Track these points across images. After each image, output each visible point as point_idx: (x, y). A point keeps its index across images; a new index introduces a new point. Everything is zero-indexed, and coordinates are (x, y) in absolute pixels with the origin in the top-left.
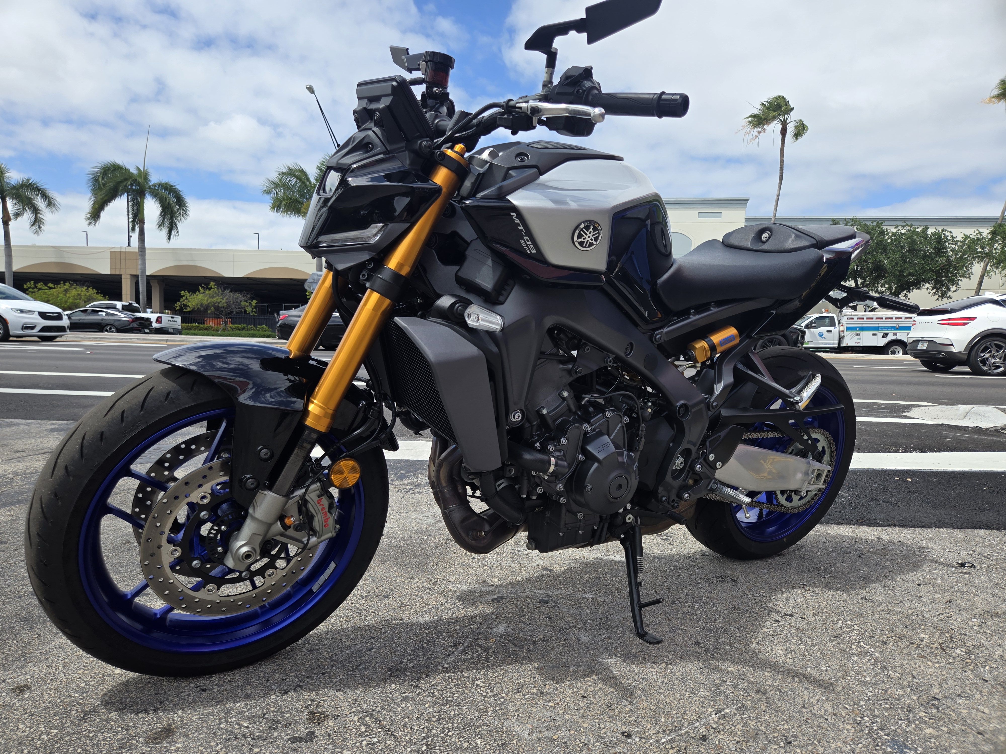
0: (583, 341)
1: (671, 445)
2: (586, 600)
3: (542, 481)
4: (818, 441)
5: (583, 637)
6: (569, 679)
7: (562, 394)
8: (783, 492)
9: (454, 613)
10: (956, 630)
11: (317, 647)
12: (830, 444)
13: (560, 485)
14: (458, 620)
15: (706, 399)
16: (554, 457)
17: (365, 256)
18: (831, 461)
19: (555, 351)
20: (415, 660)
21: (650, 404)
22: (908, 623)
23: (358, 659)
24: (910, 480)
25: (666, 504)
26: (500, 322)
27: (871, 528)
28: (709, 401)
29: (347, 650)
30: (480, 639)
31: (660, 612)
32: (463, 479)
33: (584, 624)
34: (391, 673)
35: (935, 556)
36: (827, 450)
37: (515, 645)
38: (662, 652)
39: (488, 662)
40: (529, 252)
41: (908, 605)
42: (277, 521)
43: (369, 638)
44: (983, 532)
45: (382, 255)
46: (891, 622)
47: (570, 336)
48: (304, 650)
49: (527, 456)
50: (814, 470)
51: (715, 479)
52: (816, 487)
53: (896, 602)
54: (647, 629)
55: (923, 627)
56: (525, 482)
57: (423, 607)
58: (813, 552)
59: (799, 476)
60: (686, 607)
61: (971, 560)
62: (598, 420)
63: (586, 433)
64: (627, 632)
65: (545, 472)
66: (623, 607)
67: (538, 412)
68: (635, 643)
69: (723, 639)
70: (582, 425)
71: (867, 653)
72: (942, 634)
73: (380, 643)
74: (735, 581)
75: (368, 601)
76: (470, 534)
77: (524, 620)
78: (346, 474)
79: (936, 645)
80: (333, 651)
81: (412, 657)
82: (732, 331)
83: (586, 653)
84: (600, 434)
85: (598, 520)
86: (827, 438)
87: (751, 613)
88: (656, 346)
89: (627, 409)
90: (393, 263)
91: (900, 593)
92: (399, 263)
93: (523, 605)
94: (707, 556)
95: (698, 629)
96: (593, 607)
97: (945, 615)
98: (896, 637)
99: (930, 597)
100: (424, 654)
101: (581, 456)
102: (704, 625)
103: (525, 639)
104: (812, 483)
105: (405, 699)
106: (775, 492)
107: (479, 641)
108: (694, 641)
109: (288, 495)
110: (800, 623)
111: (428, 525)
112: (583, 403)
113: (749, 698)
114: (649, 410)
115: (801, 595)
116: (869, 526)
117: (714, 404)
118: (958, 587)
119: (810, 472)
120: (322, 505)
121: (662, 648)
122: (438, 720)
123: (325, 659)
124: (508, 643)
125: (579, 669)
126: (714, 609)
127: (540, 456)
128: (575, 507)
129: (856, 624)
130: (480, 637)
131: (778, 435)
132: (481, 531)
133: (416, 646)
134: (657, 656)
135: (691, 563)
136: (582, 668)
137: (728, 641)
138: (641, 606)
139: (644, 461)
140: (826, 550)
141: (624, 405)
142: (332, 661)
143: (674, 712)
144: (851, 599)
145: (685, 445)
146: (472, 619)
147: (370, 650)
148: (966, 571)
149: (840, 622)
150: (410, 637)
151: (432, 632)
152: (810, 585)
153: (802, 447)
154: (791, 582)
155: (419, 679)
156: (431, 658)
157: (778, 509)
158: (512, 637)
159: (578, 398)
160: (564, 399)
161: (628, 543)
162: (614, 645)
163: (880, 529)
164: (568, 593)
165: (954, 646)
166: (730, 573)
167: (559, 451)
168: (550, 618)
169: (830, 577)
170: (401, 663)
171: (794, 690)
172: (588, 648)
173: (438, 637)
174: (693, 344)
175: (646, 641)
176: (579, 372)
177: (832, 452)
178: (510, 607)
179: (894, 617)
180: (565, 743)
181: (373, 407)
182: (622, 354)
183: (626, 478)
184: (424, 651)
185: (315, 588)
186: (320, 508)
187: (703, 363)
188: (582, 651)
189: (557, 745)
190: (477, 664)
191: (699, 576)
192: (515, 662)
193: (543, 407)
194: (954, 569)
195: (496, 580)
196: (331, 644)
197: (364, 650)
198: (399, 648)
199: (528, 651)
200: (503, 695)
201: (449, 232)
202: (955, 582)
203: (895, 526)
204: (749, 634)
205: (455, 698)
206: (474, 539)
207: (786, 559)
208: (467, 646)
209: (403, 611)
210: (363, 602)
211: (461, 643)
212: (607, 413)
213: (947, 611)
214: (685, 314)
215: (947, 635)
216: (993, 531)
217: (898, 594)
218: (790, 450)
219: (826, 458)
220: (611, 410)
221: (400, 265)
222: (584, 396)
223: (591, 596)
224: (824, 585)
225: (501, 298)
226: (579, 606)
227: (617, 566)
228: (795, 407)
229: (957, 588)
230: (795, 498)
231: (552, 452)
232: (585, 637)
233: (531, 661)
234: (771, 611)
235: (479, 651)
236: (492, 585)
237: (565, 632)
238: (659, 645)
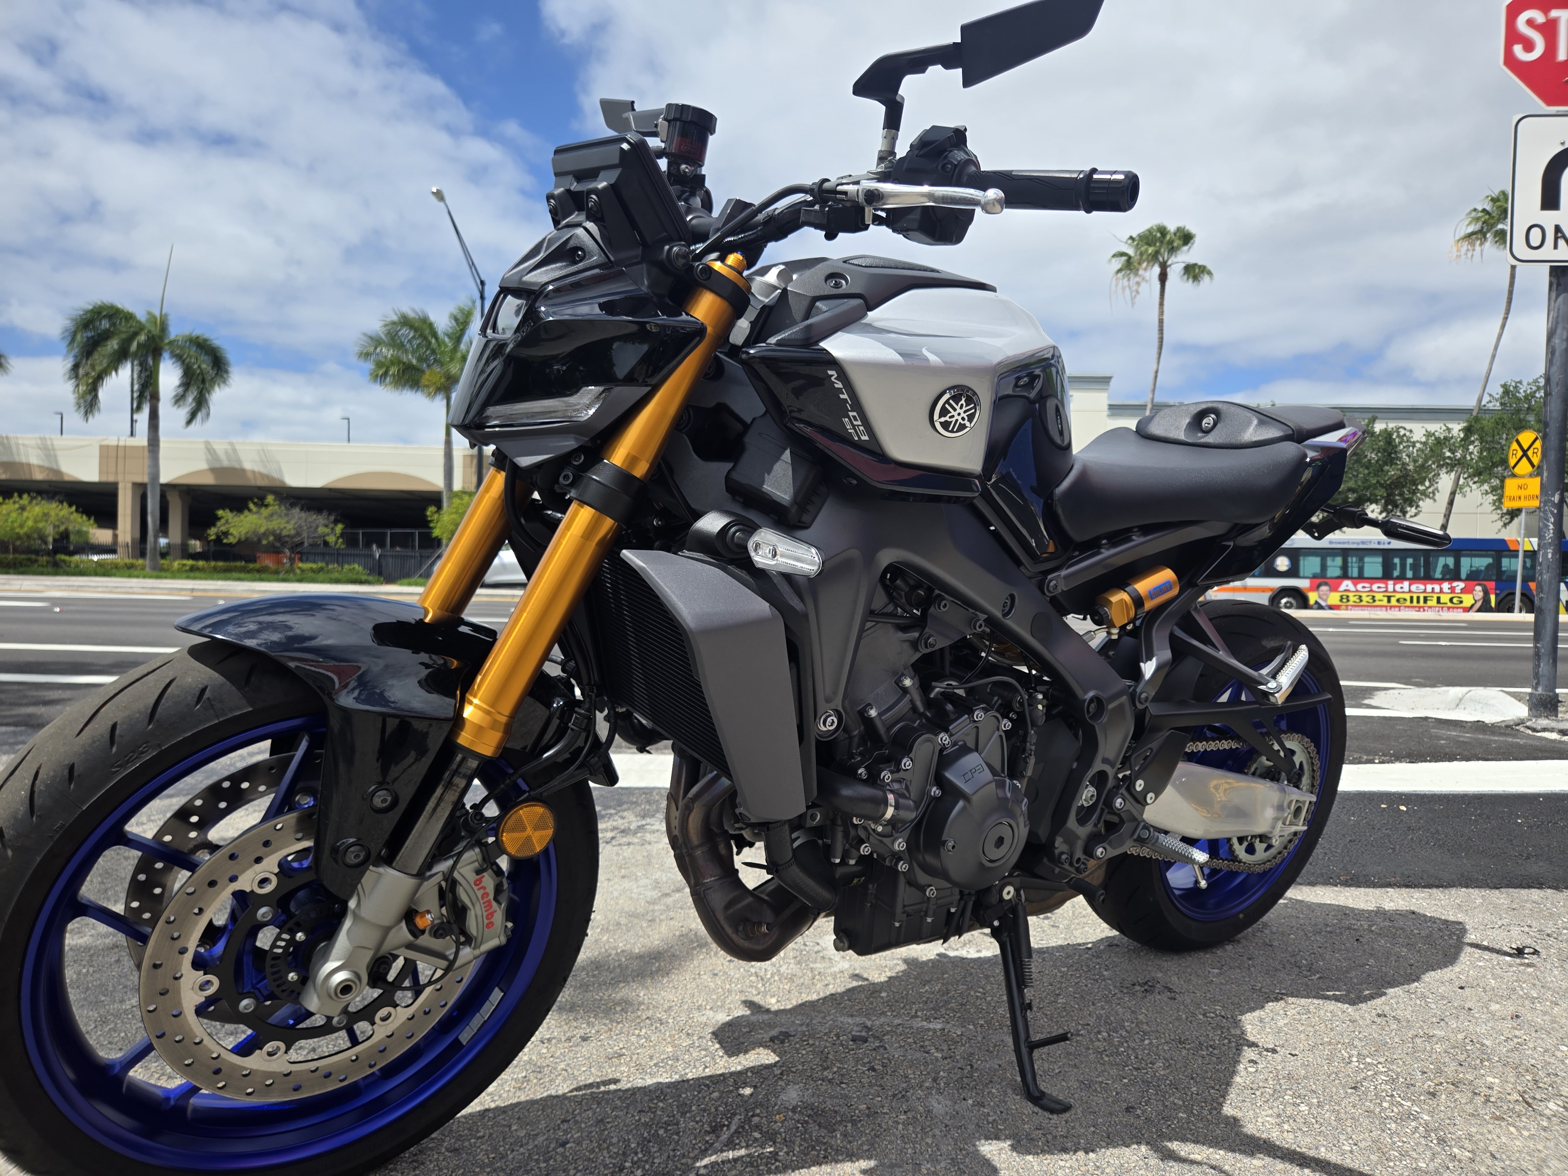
0: (937, 592)
1: (1075, 765)
2: (931, 1033)
3: (869, 834)
4: (1293, 752)
5: (936, 1105)
7: (901, 681)
8: (1241, 840)
9: (706, 1067)
10: (1540, 1067)
11: (466, 1144)
12: (1311, 758)
13: (900, 840)
14: (716, 1081)
15: (1130, 687)
16: (892, 792)
17: (570, 444)
18: (1313, 786)
19: (890, 608)
20: (646, 1161)
21: (1040, 697)
22: (1462, 1057)
23: (543, 1165)
24: (1403, 808)
25: (1066, 866)
26: (816, 559)
27: (1363, 889)
28: (1134, 690)
29: (521, 1146)
30: (758, 1115)
31: (1059, 1052)
32: (727, 831)
33: (935, 1080)
35: (1473, 937)
36: (1306, 767)
37: (820, 1125)
38: (1073, 1128)
39: (776, 1160)
40: (856, 438)
41: (1454, 1024)
42: (401, 922)
43: (559, 1122)
44: (1535, 894)
45: (599, 442)
46: (1434, 1056)
47: (912, 582)
48: (443, 1150)
49: (846, 792)
50: (1291, 802)
51: (1144, 821)
52: (1294, 829)
53: (1434, 1020)
54: (1042, 1086)
55: (1486, 1063)
56: (840, 835)
57: (651, 1058)
58: (1283, 934)
59: (1270, 813)
60: (1099, 1040)
61: (1529, 941)
62: (962, 727)
63: (943, 748)
64: (1009, 1091)
65: (877, 819)
66: (995, 1046)
67: (862, 715)
68: (1026, 1112)
69: (1171, 1099)
70: (937, 735)
71: (1409, 1116)
72: (1519, 1075)
73: (580, 1130)
74: (1170, 990)
75: (553, 1049)
76: (741, 928)
77: (830, 1077)
78: (529, 831)
79: (1516, 1096)
80: (495, 1149)
81: (640, 1155)
82: (1167, 575)
83: (945, 1136)
84: (964, 750)
85: (958, 897)
86: (1307, 748)
87: (1207, 1049)
88: (1048, 599)
89: (1001, 705)
90: (618, 456)
91: (1436, 1003)
92: (628, 455)
93: (826, 1047)
94: (1117, 945)
95: (1126, 1081)
96: (945, 1048)
97: (1516, 1040)
98: (1447, 1083)
99: (1485, 1010)
100: (660, 1149)
101: (934, 789)
102: (1135, 1073)
103: (836, 1112)
104: (1288, 823)
106: (1229, 840)
107: (756, 1120)
108: (1124, 1106)
109: (422, 873)
110: (1292, 1064)
111: (648, 902)
112: (932, 696)
114: (1040, 707)
115: (1281, 1012)
116: (1360, 887)
117: (1143, 696)
118: (1522, 990)
119: (1285, 805)
121: (1073, 1121)
123: (482, 1167)
124: (807, 1122)
125: (938, 1167)
126: (1147, 1042)
127: (867, 791)
128: (922, 878)
129: (1380, 1063)
130: (758, 1111)
131: (1234, 745)
132: (760, 924)
133: (646, 1135)
134: (1066, 1137)
135: (1094, 960)
136: (943, 1164)
137: (1181, 1103)
138: (1034, 1046)
139: (1034, 793)
140: (1303, 930)
141: (996, 698)
142: (495, 1170)
144: (1362, 1017)
145: (1098, 766)
146: (739, 1078)
147: (563, 1144)
148: (1526, 961)
149: (1355, 1059)
150: (633, 1116)
151: (671, 1105)
152: (1292, 993)
153: (1271, 764)
154: (1260, 990)
156: (675, 1156)
157: (1234, 867)
158: (812, 1109)
159: (925, 687)
160: (906, 690)
161: (1006, 934)
162: (990, 1119)
163: (1378, 891)
164: (899, 1021)
165: (1544, 1096)
166: (1160, 975)
167: (899, 781)
168: (874, 1070)
169: (1320, 978)
172: (946, 1126)
173: (683, 1114)
174: (1106, 595)
175: (1044, 1108)
176: (932, 646)
177: (1313, 771)
178: (804, 1052)
179: (1438, 1048)
181: (577, 709)
182: (998, 614)
183: (1010, 826)
184: (661, 1142)
185: (465, 1037)
187: (1123, 628)
188: (937, 1132)
190: (758, 1166)
191: (1110, 982)
192: (824, 1158)
193: (869, 704)
194: (1508, 958)
195: (774, 1001)
196: (491, 1135)
197: (552, 1146)
198: (615, 1140)
199: (845, 1135)
201: (712, 404)
202: (1516, 981)
203: (1399, 887)
204: (1213, 1088)
206: (747, 938)
207: (1244, 948)
208: (736, 1131)
209: (616, 1066)
210: (545, 1051)
212: (976, 713)
213: (1517, 1033)
214: (1092, 546)
215: (1528, 1077)
216: (1549, 891)
217: (1433, 1006)
218: (1253, 769)
219: (1305, 781)
220: (983, 708)
221: (632, 460)
222: (934, 684)
223: (939, 1026)
224: (1314, 993)
225: (806, 518)
226: (922, 1046)
227: (972, 968)
228: (1269, 700)
229: (1521, 993)
230: (1260, 847)
231: (888, 784)
232: (939, 1105)
233: (852, 1156)
234: (1242, 1042)
235: (756, 1140)
236: (768, 1011)
237: (903, 1096)
238: (1067, 1115)
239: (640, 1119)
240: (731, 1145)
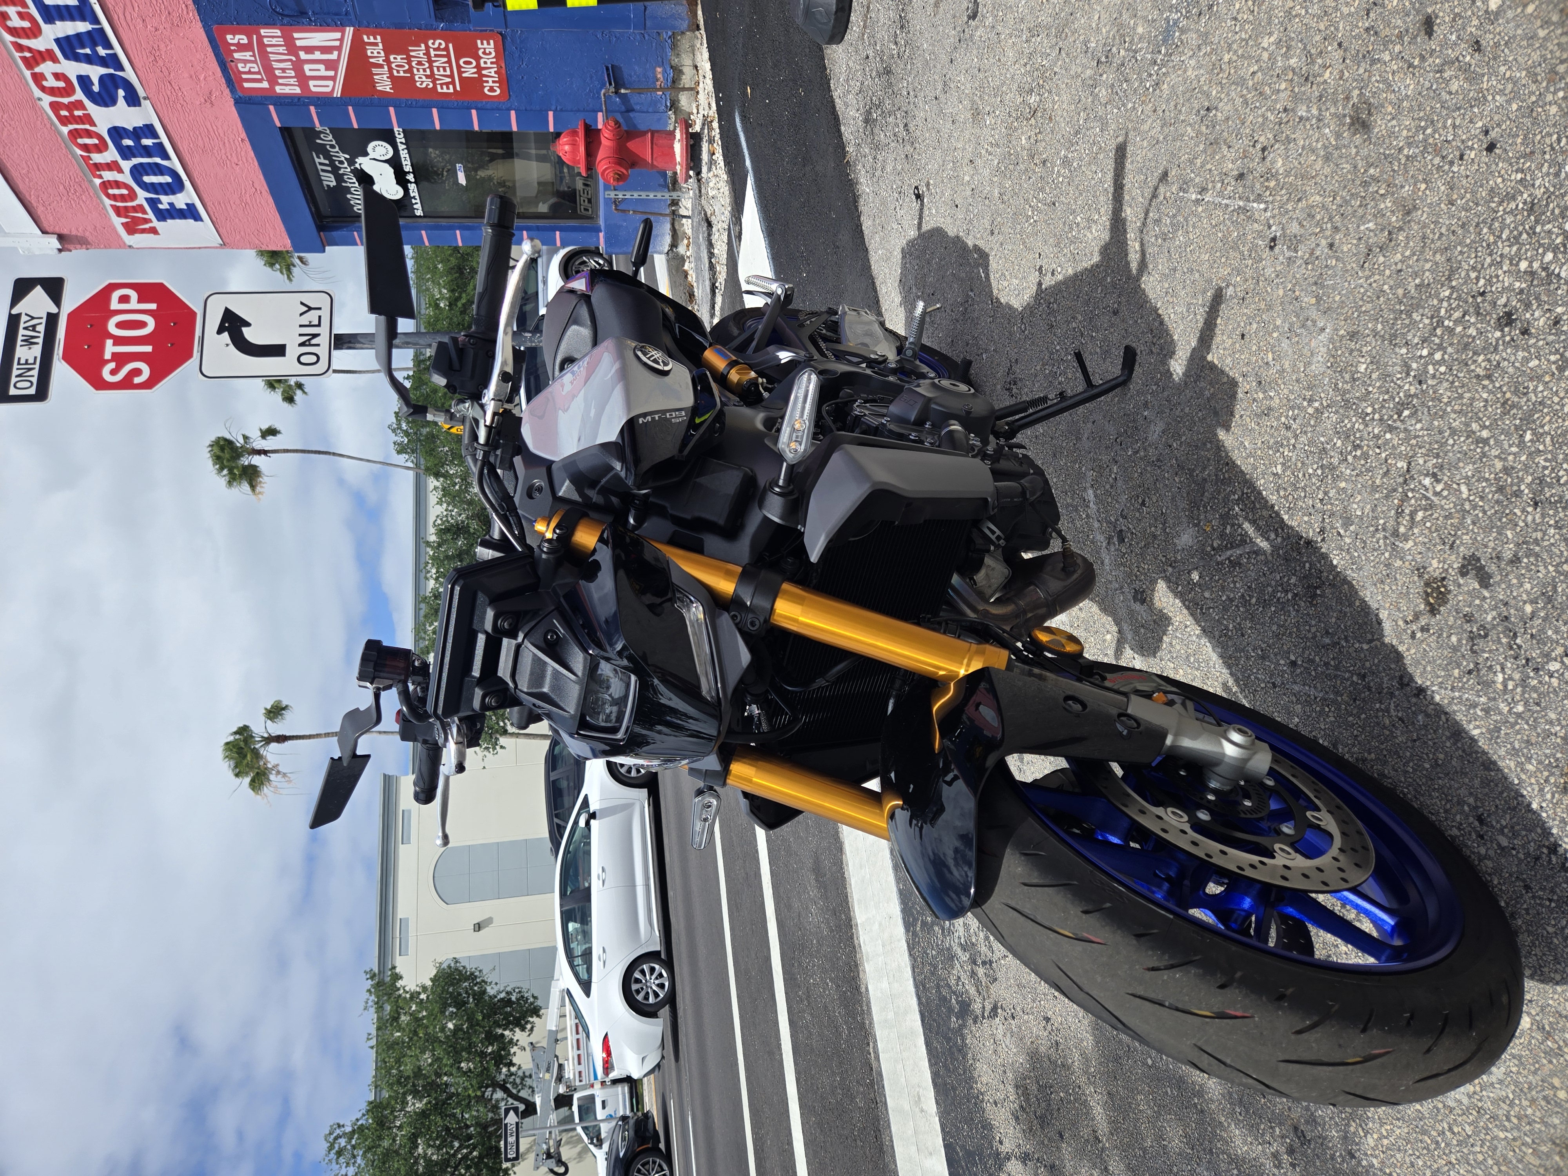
5: (1156, 432)
6: (1225, 380)
9: (1186, 627)
14: (1195, 607)
20: (1282, 584)
23: (1317, 659)
29: (1309, 696)
30: (1212, 546)
33: (1137, 452)
34: (1316, 588)
37: (1202, 495)
38: (1142, 333)
39: (1243, 494)
68: (1141, 369)
77: (1160, 526)
78: (1058, 637)
81: (1279, 595)
82: (709, 353)
90: (727, 586)
92: (724, 578)
93: (1136, 556)
100: (1268, 586)
101: (927, 425)
105: (1347, 522)
110: (1047, 250)
113: (1168, 194)
115: (1008, 289)
118: (949, 174)
121: (1137, 337)
122: (1356, 447)
124: (1204, 505)
125: (1205, 385)
130: (1208, 550)
133: (1260, 610)
134: (1151, 330)
136: (1203, 384)
138: (1090, 384)
143: (1220, 235)
146: (1186, 593)
147: (1293, 664)
148: (925, 189)
150: (1249, 637)
151: (1229, 617)
152: (989, 296)
154: (993, 315)
155: (1309, 543)
156: (1269, 569)
158: (1192, 512)
162: (1154, 388)
168: (1144, 501)
169: (972, 290)
170: (1296, 595)
171: (1140, 171)
172: (1171, 410)
173: (1232, 600)
180: (1316, 283)
188: (1178, 412)
189: (1323, 287)
194: (926, 200)
198: (1275, 628)
199: (1204, 469)
200: (1283, 419)
205: (1315, 466)
208: (1232, 547)
221: (727, 575)
226: (1112, 487)
232: (1156, 430)
233: (1219, 447)
234: (1040, 293)
235: (1233, 525)
236: (1120, 632)
237: (1158, 460)
238: (1134, 345)
239: (1251, 628)
240: (1245, 540)
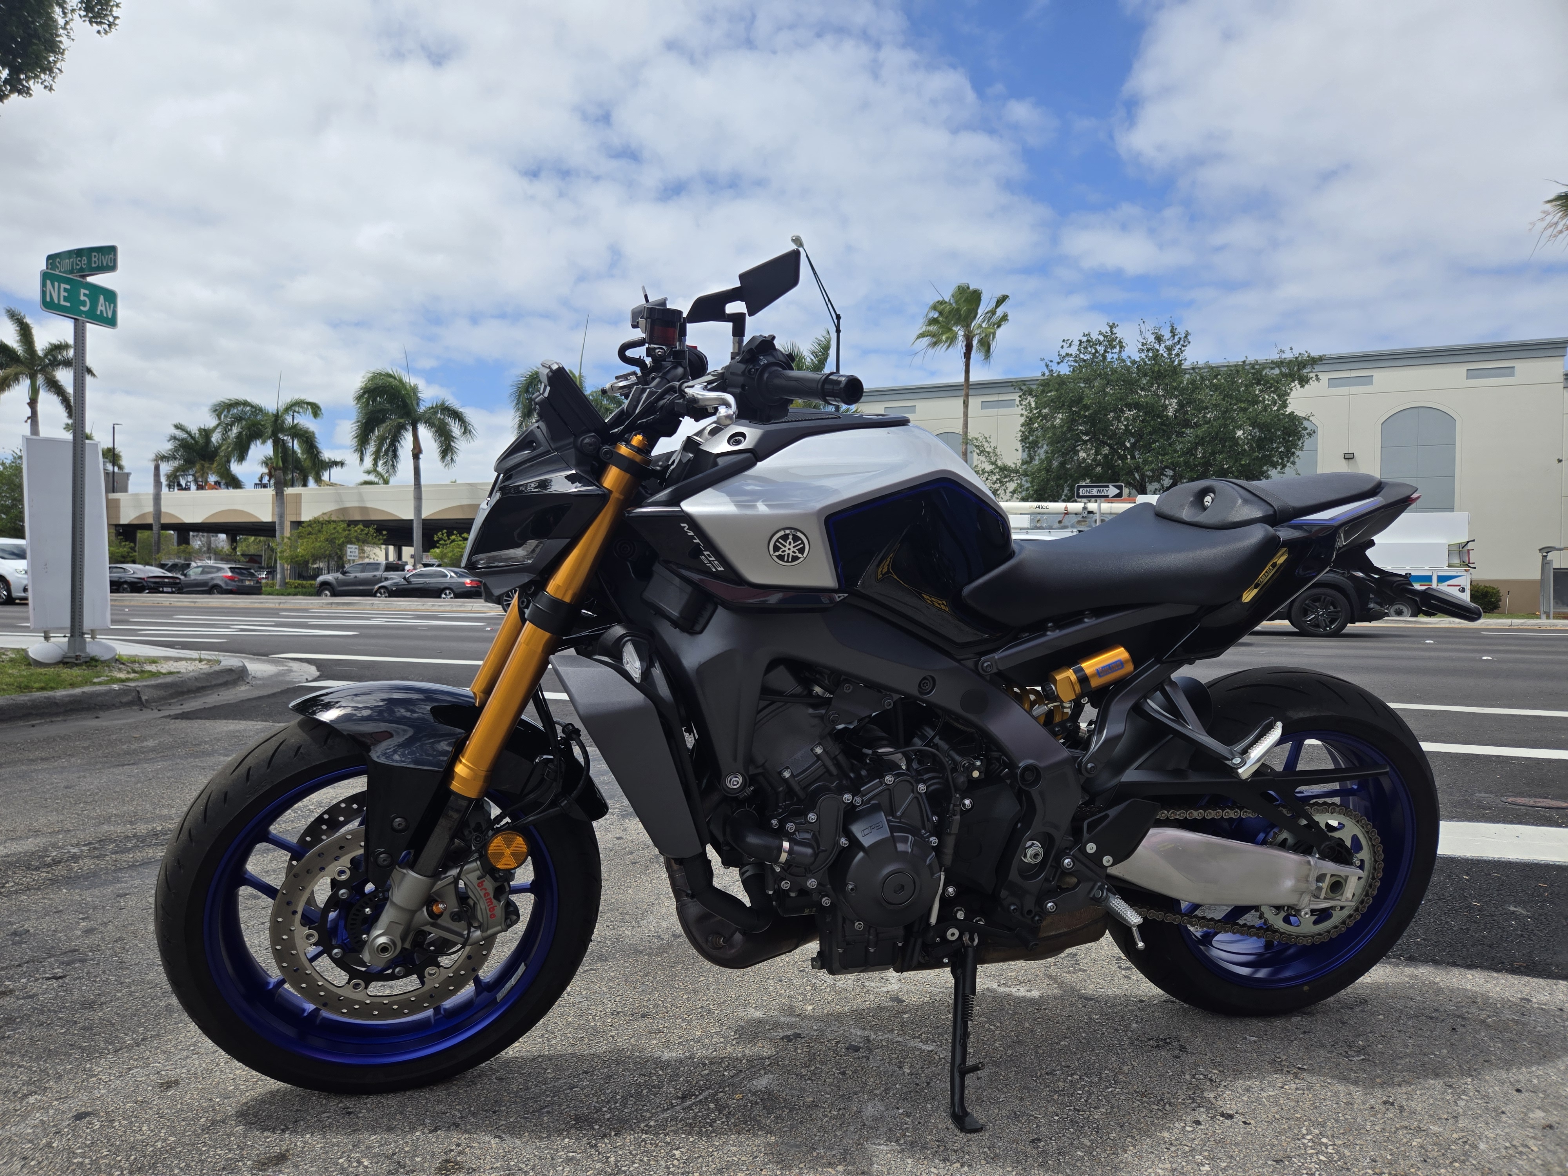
0: (843, 677)
1: (1018, 825)
7: (814, 750)
8: (1274, 909)
13: (812, 880)
20: (619, 1109)
21: (978, 764)
25: (1019, 916)
26: (640, 669)
28: (1079, 760)
30: (725, 1092)
33: (886, 1089)
34: (576, 1124)
36: (1363, 844)
37: (765, 1107)
40: (715, 571)
42: (423, 907)
49: (753, 839)
50: (1325, 875)
54: (968, 1108)
59: (1289, 883)
62: (874, 789)
63: (849, 807)
65: (774, 861)
67: (777, 775)
68: (941, 1126)
70: (844, 795)
73: (591, 1080)
74: (1182, 1049)
76: (710, 939)
77: (805, 1073)
81: (618, 1105)
82: (1120, 654)
83: (856, 1132)
84: (872, 810)
85: (901, 933)
86: (1364, 824)
87: (1164, 1105)
88: (981, 677)
90: (554, 587)
92: (559, 587)
93: (821, 1050)
95: (1056, 1118)
101: (842, 840)
102: (1071, 1113)
104: (1322, 896)
106: (1259, 907)
107: (721, 1095)
108: (1035, 1136)
109: (435, 876)
114: (977, 773)
117: (1089, 765)
119: (1314, 877)
120: (485, 889)
121: (974, 1140)
125: (828, 1154)
127: (768, 839)
128: (850, 913)
131: (1243, 815)
132: (721, 937)
136: (834, 1152)
139: (974, 849)
140: (1401, 1012)
142: (516, 1097)
145: (1040, 826)
147: (572, 1088)
149: (1309, 1137)
152: (1313, 1069)
154: (1280, 1062)
155: (605, 1136)
157: (1266, 936)
160: (818, 757)
161: (960, 972)
162: (905, 1126)
166: (1187, 1034)
167: (805, 832)
168: (844, 1074)
169: (1362, 1060)
170: (597, 1112)
172: (864, 1125)
173: (671, 1081)
174: (1053, 673)
175: (960, 1126)
176: (834, 721)
182: (915, 692)
183: (911, 875)
184: (639, 1099)
185: (500, 996)
186: (482, 894)
188: (852, 1128)
191: (1130, 1033)
193: (783, 768)
195: (810, 1008)
197: (564, 1088)
199: (777, 1118)
206: (715, 949)
209: (651, 1040)
211: (694, 1095)
212: (890, 778)
214: (1039, 628)
219: (1363, 857)
220: (897, 774)
221: (562, 590)
223: (927, 1047)
225: (698, 626)
226: (900, 1062)
230: (1308, 918)
231: (790, 834)
